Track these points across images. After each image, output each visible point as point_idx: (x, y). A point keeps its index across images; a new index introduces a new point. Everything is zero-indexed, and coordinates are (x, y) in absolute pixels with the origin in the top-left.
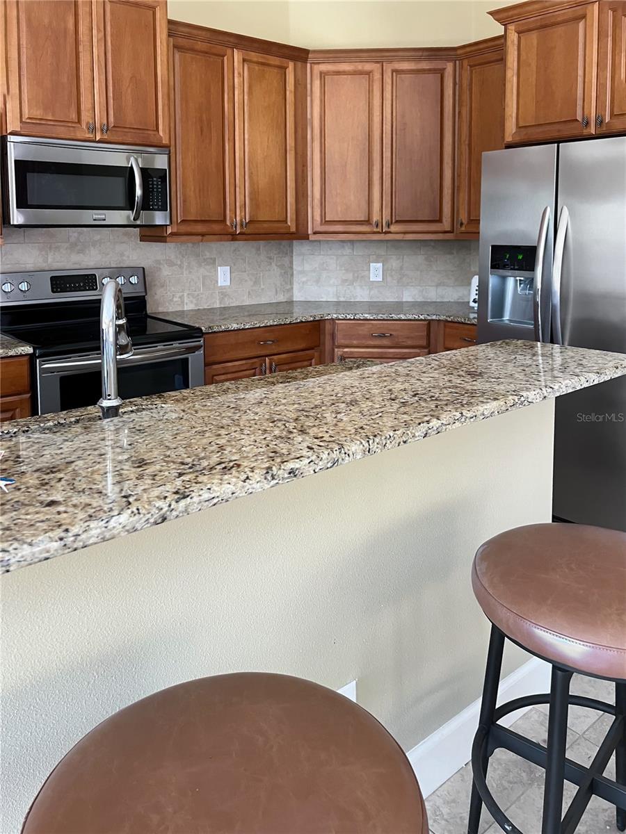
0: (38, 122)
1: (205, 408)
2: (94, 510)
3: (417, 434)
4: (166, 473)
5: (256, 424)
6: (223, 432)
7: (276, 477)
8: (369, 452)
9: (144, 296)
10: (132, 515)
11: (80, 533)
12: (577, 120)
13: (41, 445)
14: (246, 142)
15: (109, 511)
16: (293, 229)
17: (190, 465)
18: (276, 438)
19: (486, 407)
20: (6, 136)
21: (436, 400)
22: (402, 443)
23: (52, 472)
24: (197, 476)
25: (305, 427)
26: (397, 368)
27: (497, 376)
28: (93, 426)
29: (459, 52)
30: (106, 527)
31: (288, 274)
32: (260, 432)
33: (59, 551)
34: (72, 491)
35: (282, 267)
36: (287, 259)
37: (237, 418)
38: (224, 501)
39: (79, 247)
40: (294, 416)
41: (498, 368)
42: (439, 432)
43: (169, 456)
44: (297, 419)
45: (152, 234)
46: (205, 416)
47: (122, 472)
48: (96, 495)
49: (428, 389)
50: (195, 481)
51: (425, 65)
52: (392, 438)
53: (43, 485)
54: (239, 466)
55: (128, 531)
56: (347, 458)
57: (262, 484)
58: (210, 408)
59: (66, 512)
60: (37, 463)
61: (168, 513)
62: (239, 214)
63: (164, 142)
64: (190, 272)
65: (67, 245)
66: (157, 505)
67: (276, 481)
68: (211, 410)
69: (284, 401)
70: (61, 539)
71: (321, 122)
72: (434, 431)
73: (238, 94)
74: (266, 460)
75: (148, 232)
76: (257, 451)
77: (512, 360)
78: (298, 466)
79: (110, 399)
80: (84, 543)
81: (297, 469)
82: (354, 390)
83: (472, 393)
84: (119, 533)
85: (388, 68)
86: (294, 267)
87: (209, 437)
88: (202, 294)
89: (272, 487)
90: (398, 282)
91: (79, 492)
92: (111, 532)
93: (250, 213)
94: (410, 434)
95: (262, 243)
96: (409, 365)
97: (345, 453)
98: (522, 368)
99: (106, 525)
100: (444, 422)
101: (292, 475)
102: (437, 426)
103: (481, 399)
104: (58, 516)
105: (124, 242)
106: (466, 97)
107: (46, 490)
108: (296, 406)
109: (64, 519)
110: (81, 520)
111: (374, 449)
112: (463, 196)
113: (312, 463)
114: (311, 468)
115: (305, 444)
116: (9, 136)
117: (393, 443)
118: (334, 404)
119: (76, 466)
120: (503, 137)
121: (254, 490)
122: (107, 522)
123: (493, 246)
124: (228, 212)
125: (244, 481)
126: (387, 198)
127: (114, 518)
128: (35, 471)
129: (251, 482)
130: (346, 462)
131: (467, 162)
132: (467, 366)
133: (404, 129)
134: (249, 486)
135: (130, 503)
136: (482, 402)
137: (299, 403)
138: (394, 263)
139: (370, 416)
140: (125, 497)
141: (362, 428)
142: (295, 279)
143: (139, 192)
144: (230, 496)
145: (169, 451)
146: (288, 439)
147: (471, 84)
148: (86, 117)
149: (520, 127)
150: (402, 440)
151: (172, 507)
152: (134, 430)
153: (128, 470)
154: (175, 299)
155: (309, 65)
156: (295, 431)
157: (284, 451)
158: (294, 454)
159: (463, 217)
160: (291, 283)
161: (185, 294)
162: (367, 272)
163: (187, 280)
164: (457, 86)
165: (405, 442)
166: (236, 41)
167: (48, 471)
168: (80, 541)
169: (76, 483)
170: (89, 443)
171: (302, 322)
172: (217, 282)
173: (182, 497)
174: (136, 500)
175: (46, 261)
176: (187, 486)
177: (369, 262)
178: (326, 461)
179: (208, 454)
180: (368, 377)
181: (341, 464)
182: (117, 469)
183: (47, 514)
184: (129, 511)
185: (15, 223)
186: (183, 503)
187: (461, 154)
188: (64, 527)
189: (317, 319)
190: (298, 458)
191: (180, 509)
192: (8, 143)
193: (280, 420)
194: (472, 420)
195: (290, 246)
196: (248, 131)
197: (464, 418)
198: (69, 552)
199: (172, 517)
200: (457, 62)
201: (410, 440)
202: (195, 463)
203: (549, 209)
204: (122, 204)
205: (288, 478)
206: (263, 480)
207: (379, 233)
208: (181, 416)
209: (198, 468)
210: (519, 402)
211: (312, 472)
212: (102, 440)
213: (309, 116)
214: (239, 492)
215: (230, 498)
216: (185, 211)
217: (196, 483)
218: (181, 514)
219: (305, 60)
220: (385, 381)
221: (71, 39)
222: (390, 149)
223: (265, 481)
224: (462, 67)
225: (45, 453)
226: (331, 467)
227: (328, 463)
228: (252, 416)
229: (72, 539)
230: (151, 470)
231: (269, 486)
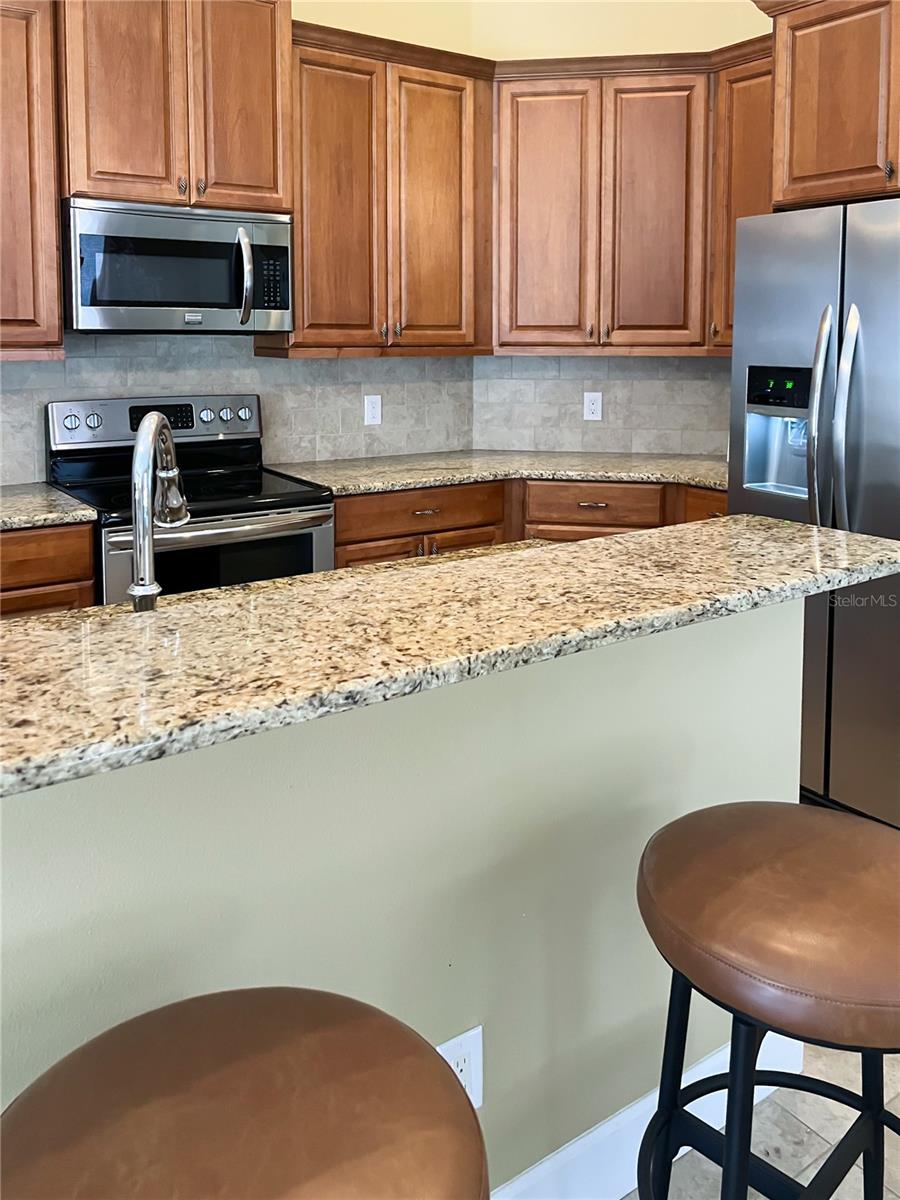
0: (112, 178)
1: (270, 602)
2: (71, 735)
3: (545, 651)
4: (182, 690)
5: (327, 627)
6: (280, 636)
7: (326, 702)
8: (469, 673)
9: (259, 439)
10: (118, 744)
11: (45, 763)
12: (878, 167)
13: (39, 645)
14: (403, 205)
15: (90, 737)
16: (470, 339)
17: (216, 681)
18: (346, 647)
19: (657, 615)
20: (69, 199)
21: (591, 601)
22: (521, 662)
23: (39, 682)
24: (219, 696)
25: (392, 634)
26: (558, 553)
27: (695, 570)
28: (114, 623)
29: (715, 59)
30: (81, 759)
31: (465, 408)
32: (328, 638)
33: (16, 787)
34: (54, 708)
35: (455, 396)
36: (463, 385)
37: (306, 617)
38: (249, 732)
39: (168, 364)
40: (384, 618)
41: (704, 558)
42: (579, 650)
43: (194, 668)
44: (385, 623)
45: (271, 345)
46: (264, 614)
47: (127, 686)
48: (81, 715)
49: (587, 586)
50: (214, 702)
51: (664, 81)
52: (506, 655)
53: (20, 698)
54: (279, 684)
55: (110, 766)
56: (435, 681)
57: (305, 712)
58: (276, 603)
59: (35, 735)
60: (25, 670)
61: (168, 744)
62: (391, 316)
63: (284, 206)
64: (325, 404)
65: (151, 360)
66: (153, 733)
67: (327, 709)
68: (275, 606)
69: (379, 596)
70: (19, 771)
71: (512, 175)
72: (572, 647)
73: (392, 130)
74: (317, 679)
75: (265, 342)
76: (312, 664)
77: (731, 546)
78: (359, 688)
79: (143, 585)
80: (50, 778)
81: (358, 693)
82: (482, 583)
83: (648, 593)
84: (99, 768)
85: (610, 86)
86: (475, 397)
87: (259, 643)
88: (341, 437)
89: (320, 717)
90: (625, 423)
91: (63, 710)
92: (88, 766)
93: (408, 312)
94: (533, 649)
95: (427, 360)
96: (577, 549)
97: (432, 674)
98: (738, 559)
99: (81, 755)
100: (589, 635)
101: (350, 700)
102: (578, 639)
103: (655, 603)
104: (24, 740)
105: (231, 358)
106: (723, 132)
107: (23, 705)
108: (393, 603)
109: (31, 744)
110: (51, 746)
111: (477, 670)
112: (718, 289)
113: (381, 686)
114: (379, 693)
115: (380, 659)
116: (72, 199)
117: (507, 662)
118: (445, 603)
119: (72, 675)
120: (770, 195)
121: (293, 721)
122: (83, 751)
123: (751, 368)
124: (376, 311)
125: (279, 706)
126: (606, 290)
127: (93, 747)
128: (19, 680)
129: (288, 708)
130: (433, 686)
131: (725, 233)
132: (661, 554)
133: (633, 182)
134: (285, 714)
135: (119, 728)
136: (655, 607)
137: (399, 601)
138: (620, 392)
139: (488, 621)
140: (115, 719)
141: (468, 638)
142: (476, 417)
143: (248, 282)
144: (258, 725)
145: (198, 661)
146: (358, 650)
147: (730, 111)
148: (178, 170)
149: (795, 179)
150: (521, 658)
151: (174, 736)
152: (164, 630)
153: (134, 684)
154: (303, 444)
155: (495, 84)
156: (376, 639)
157: (348, 668)
158: (359, 671)
159: (718, 321)
160: (470, 423)
161: (318, 437)
162: (579, 406)
163: (320, 414)
164: (711, 114)
165: (525, 662)
166: (390, 51)
167: (34, 681)
168: (45, 775)
169: (63, 697)
170: (101, 646)
171: (476, 482)
172: (363, 419)
173: (189, 722)
174: (129, 724)
175: (124, 383)
176: (201, 709)
177: (583, 391)
178: (402, 684)
179: (246, 666)
180: (511, 566)
181: (426, 689)
182: (121, 682)
183: (12, 736)
184: (115, 739)
185: (80, 328)
186: (189, 733)
187: (715, 220)
188: (25, 755)
189: (499, 477)
190: (362, 677)
191: (185, 740)
192: (72, 210)
193: (362, 623)
194: (634, 633)
195: (468, 365)
196: (406, 187)
197: (620, 629)
198: (29, 790)
199: (173, 751)
200: (712, 75)
201: (533, 659)
202: (224, 678)
203: (830, 308)
204: (225, 300)
205: (345, 705)
206: (307, 706)
207: (593, 345)
208: (233, 612)
209: (225, 685)
210: (713, 610)
211: (381, 699)
212: (119, 642)
213: (495, 164)
214: (271, 721)
215: (257, 729)
216: (315, 309)
217: (214, 705)
218: (186, 748)
219: (489, 78)
220: (533, 571)
221: (157, 55)
222: (611, 215)
223: (310, 708)
224: (717, 84)
225: (40, 656)
226: (410, 693)
227: (406, 685)
228: (326, 615)
229: (34, 771)
230: (162, 685)
231: (316, 715)
